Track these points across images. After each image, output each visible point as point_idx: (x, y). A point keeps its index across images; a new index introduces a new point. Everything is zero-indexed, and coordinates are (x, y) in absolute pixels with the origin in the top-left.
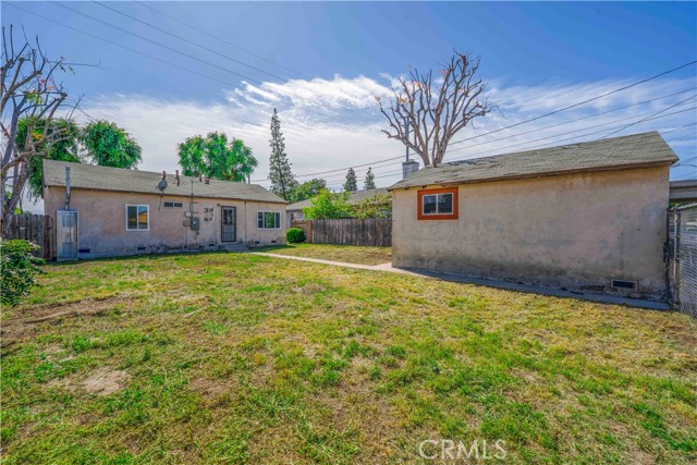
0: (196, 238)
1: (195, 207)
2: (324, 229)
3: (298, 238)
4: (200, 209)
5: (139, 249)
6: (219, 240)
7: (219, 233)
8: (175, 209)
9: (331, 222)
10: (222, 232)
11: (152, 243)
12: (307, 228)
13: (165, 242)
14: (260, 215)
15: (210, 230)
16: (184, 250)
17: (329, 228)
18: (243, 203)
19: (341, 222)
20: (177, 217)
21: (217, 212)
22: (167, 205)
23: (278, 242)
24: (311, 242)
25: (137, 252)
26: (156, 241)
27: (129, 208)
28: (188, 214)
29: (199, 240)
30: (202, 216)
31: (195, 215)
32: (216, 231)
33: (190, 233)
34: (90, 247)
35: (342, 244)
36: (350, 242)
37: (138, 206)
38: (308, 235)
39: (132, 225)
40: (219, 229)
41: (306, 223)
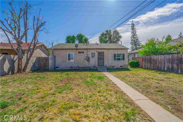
0: (88, 64)
1: (89, 53)
2: (150, 61)
3: (136, 65)
4: (90, 53)
5: (71, 67)
6: (97, 65)
7: (97, 63)
8: (82, 54)
9: (155, 57)
10: (98, 62)
11: (75, 66)
12: (140, 60)
13: (78, 66)
14: (115, 55)
15: (94, 62)
16: (84, 68)
17: (154, 60)
18: (107, 50)
19: (162, 57)
20: (82, 57)
21: (96, 54)
22: (79, 52)
23: (124, 67)
24: (142, 68)
25: (70, 69)
26: (76, 65)
27: (68, 54)
28: (86, 56)
29: (90, 65)
30: (90, 56)
31: (88, 56)
32: (96, 62)
33: (86, 62)
34: (58, 66)
35: (164, 71)
36: (171, 70)
37: (71, 53)
38: (141, 64)
39: (69, 59)
40: (97, 61)
41: (140, 58)
